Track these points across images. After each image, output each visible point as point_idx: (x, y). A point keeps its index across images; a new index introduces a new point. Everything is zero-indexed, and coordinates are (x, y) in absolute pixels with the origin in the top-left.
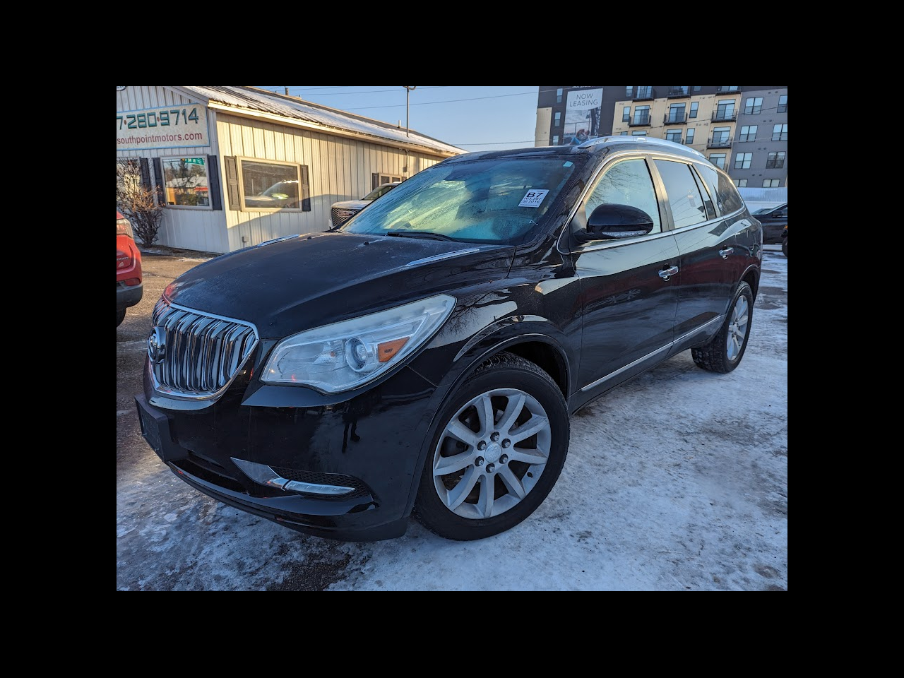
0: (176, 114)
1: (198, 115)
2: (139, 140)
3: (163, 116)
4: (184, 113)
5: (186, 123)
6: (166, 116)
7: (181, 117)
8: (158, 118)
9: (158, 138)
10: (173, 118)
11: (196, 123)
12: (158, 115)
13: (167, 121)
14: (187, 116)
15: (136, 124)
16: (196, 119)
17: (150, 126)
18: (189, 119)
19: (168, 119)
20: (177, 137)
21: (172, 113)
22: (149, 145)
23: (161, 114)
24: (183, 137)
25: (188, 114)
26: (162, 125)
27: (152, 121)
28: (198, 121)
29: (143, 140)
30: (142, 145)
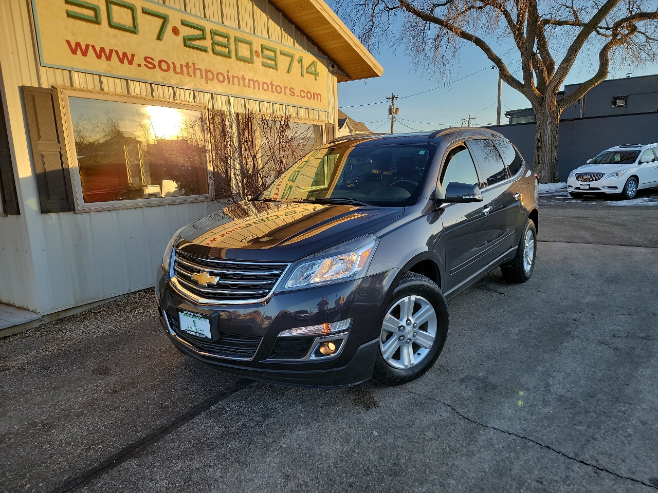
0: (289, 59)
1: (318, 70)
2: (208, 76)
3: (266, 52)
4: (300, 61)
5: (302, 75)
6: (272, 54)
7: (295, 64)
8: (256, 52)
10: (283, 61)
11: (316, 79)
12: (257, 47)
13: (273, 63)
14: (305, 66)
15: (207, 43)
16: (316, 74)
17: (239, 59)
18: (307, 72)
19: (275, 61)
20: (288, 91)
21: (282, 54)
22: (236, 89)
23: (263, 48)
24: (297, 92)
26: (264, 65)
27: (244, 51)
28: (318, 78)
29: (221, 78)
30: (214, 86)
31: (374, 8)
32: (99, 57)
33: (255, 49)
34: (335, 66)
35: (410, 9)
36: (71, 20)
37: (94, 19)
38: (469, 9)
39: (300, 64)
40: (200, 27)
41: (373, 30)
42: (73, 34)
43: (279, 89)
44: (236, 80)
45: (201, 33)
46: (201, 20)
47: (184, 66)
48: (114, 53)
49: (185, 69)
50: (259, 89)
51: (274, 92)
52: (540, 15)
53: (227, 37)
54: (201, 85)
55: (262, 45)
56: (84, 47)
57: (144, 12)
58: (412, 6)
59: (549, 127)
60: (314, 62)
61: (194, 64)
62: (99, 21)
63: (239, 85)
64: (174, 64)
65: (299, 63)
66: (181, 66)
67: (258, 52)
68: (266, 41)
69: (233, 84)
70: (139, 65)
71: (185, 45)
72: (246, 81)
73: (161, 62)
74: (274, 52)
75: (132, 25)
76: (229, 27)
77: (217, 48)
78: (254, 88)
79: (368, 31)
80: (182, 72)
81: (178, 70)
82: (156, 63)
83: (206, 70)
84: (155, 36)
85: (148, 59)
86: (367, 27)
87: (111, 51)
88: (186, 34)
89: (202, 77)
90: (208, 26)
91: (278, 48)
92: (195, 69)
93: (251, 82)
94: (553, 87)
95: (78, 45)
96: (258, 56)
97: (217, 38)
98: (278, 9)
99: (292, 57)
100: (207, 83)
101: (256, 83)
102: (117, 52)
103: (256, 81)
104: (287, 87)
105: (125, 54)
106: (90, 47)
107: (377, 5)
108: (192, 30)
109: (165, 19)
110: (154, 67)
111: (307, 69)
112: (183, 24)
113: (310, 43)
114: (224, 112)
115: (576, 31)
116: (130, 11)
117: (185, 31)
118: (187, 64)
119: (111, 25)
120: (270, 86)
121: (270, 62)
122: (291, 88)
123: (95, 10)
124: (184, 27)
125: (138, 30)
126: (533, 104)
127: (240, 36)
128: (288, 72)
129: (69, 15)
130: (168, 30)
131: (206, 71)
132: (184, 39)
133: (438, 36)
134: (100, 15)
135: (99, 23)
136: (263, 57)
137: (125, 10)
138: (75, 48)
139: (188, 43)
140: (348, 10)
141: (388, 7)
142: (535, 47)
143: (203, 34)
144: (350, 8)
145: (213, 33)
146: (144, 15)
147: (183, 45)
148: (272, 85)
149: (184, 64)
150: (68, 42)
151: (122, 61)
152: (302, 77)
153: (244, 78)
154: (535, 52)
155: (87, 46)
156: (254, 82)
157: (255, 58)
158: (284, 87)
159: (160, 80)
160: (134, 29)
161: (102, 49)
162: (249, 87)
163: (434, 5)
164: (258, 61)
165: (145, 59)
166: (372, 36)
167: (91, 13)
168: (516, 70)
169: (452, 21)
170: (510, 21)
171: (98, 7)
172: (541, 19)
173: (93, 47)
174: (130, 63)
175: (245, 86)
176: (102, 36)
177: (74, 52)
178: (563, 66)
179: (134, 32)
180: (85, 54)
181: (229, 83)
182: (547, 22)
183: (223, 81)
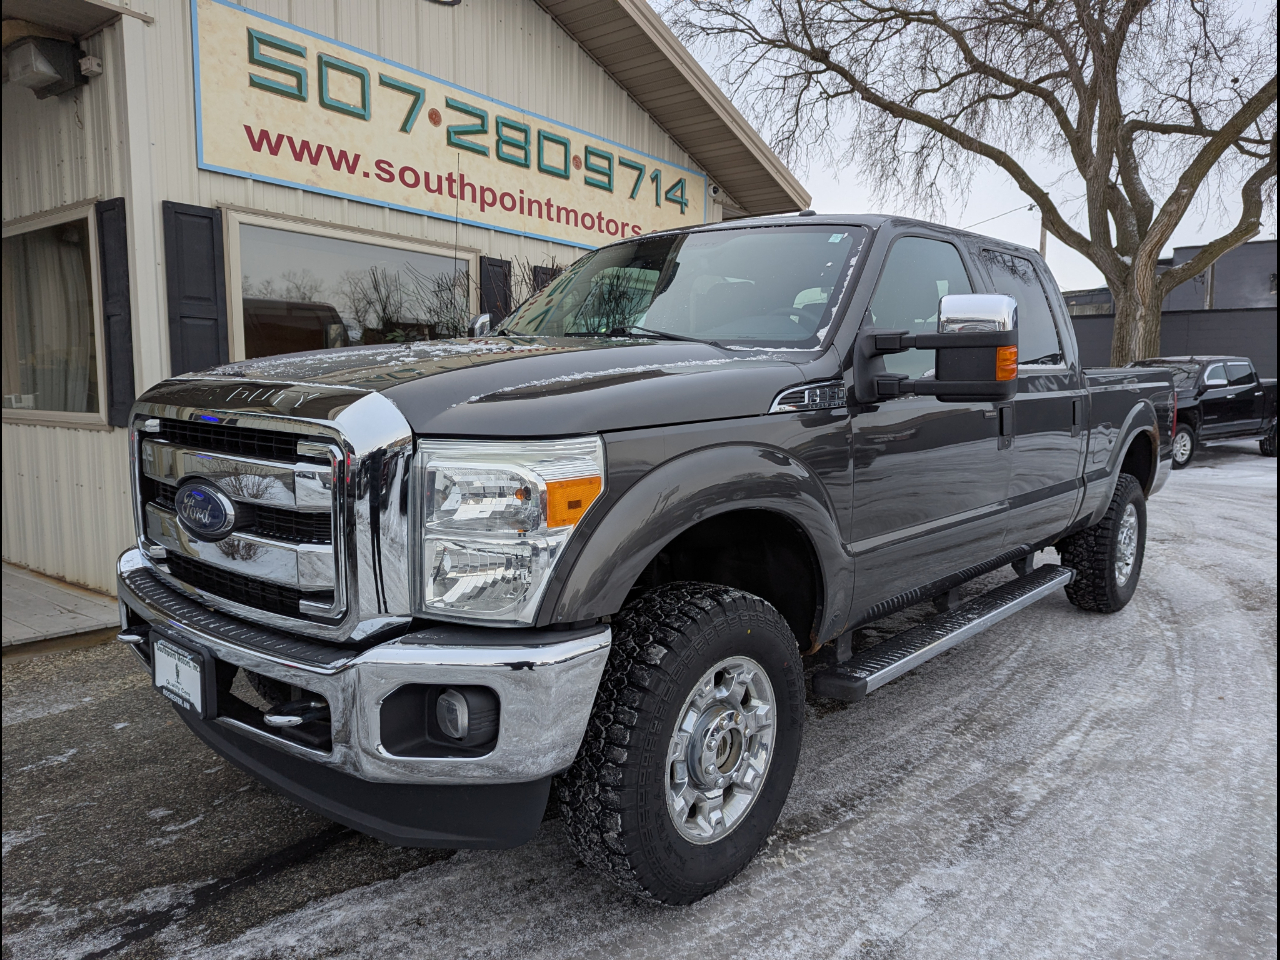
0: (636, 173)
1: (688, 195)
2: (485, 197)
3: (594, 160)
4: (655, 178)
5: (658, 204)
6: (604, 164)
7: (647, 185)
8: (575, 158)
9: (567, 214)
10: (623, 178)
11: (682, 212)
12: (577, 150)
13: (605, 179)
14: (664, 187)
15: (488, 140)
16: (682, 204)
17: (541, 169)
18: (667, 199)
19: (609, 176)
20: (628, 231)
21: (621, 163)
22: (533, 224)
23: (588, 151)
25: (666, 183)
26: (588, 182)
27: (554, 156)
28: (686, 210)
29: (508, 202)
30: (495, 216)
31: (801, 94)
32: (298, 157)
33: (573, 153)
34: (721, 190)
35: (870, 96)
36: (257, 91)
37: (297, 93)
38: (984, 99)
39: (655, 184)
40: (478, 112)
41: (797, 134)
42: (257, 115)
43: (612, 226)
44: (535, 207)
45: (478, 121)
46: (481, 100)
47: (444, 179)
48: (325, 152)
49: (445, 185)
50: (576, 225)
51: (603, 232)
52: (1124, 112)
53: (525, 131)
54: (471, 213)
55: (586, 148)
56: (273, 140)
57: (384, 82)
58: (873, 91)
59: (1141, 324)
60: (680, 181)
61: (462, 176)
62: (303, 94)
63: (540, 216)
64: (427, 175)
65: (653, 180)
66: (440, 178)
67: (580, 159)
68: (594, 140)
69: (530, 214)
70: (366, 175)
71: (450, 143)
72: (554, 211)
73: (403, 171)
74: (609, 159)
75: (359, 105)
76: (529, 113)
77: (506, 149)
78: (568, 223)
79: (787, 135)
80: (439, 190)
81: (434, 185)
82: (396, 171)
83: (482, 188)
84: (399, 125)
85: (382, 165)
86: (785, 128)
87: (320, 148)
88: (454, 123)
89: (474, 200)
90: (493, 112)
91: (617, 153)
92: (463, 186)
93: (563, 213)
94: (1148, 248)
95: (264, 134)
96: (578, 167)
97: (507, 132)
98: (623, 84)
99: (640, 170)
100: (483, 210)
101: (572, 215)
102: (329, 150)
103: (573, 211)
104: (627, 225)
105: (343, 154)
106: (285, 140)
107: (806, 88)
108: (463, 115)
109: (418, 96)
110: (392, 178)
111: (667, 193)
112: (448, 105)
113: (676, 146)
114: (509, 263)
115: (1196, 144)
116: (358, 81)
117: (451, 118)
118: (450, 175)
119: (323, 104)
120: (596, 221)
121: (599, 177)
122: (634, 227)
123: (298, 76)
124: (451, 112)
125: (370, 115)
126: (1108, 279)
127: (549, 130)
128: (632, 197)
129: (253, 83)
130: (423, 115)
131: (483, 190)
132: (449, 133)
133: (923, 148)
134: (307, 85)
135: (303, 99)
136: (588, 168)
137: (350, 77)
138: (260, 141)
139: (454, 139)
140: (751, 99)
141: (825, 92)
142: (1113, 172)
143: (483, 125)
144: (755, 95)
145: (501, 123)
146: (381, 88)
147: (445, 142)
148: (600, 217)
149: (445, 176)
150: (248, 129)
151: (337, 166)
152: (657, 208)
153: (549, 204)
154: (1114, 180)
155: (280, 138)
156: (568, 212)
157: (572, 169)
158: (623, 223)
159: (399, 203)
160: (362, 112)
161: (305, 145)
162: (559, 220)
163: (916, 93)
164: (578, 175)
165: (378, 164)
166: (795, 145)
167: (292, 81)
168: (1077, 215)
169: (948, 121)
170: (1064, 122)
171: (305, 70)
172: (1127, 120)
173: (290, 140)
174: (352, 169)
175: (552, 219)
176: (306, 121)
177: (257, 147)
178: (1169, 208)
179: (362, 117)
180: (274, 151)
181: (522, 212)
182: (1137, 125)
183: (512, 208)
